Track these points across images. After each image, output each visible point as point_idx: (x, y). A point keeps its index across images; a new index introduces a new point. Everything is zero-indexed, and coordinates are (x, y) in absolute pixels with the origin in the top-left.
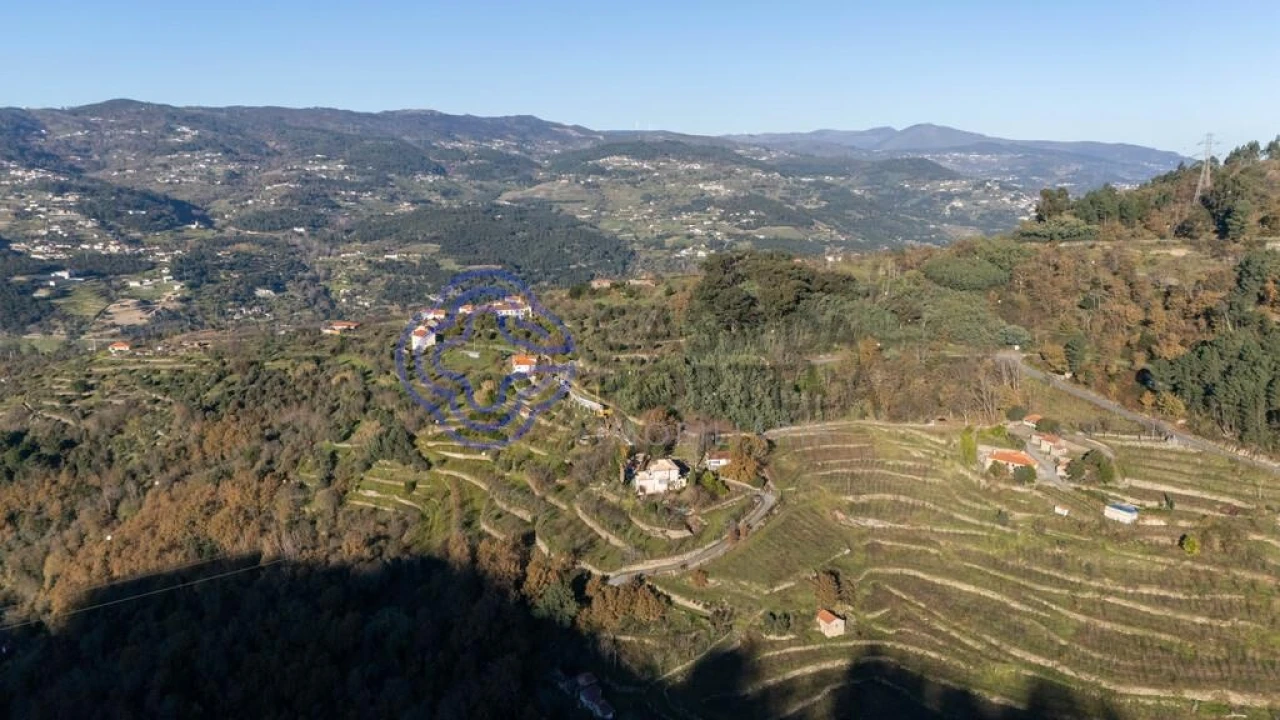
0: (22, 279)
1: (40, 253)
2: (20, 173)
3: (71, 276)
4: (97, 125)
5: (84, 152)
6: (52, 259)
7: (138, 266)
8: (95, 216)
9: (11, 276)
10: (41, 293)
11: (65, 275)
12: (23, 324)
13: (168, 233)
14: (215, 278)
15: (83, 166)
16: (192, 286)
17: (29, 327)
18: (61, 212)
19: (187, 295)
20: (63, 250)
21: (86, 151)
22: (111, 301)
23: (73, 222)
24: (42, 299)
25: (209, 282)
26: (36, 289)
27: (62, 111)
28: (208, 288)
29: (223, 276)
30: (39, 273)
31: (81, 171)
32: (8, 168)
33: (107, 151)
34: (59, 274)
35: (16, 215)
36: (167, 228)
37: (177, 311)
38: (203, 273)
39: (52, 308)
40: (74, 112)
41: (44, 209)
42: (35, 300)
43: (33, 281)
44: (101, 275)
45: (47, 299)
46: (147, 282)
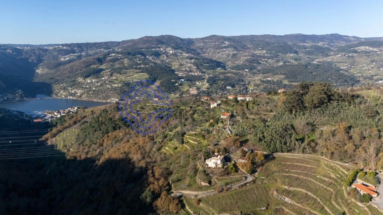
0: (174, 80)
1: (180, 74)
2: (185, 55)
3: (184, 80)
4: (206, 42)
5: (202, 49)
6: (182, 76)
7: (200, 79)
8: (197, 66)
9: (171, 80)
10: (177, 84)
11: (183, 80)
12: (171, 92)
13: (212, 70)
14: (217, 83)
15: (201, 53)
16: (210, 85)
17: (172, 93)
18: (189, 64)
19: (209, 87)
20: (185, 74)
21: (203, 49)
22: (190, 87)
23: (191, 67)
24: (176, 86)
25: (215, 84)
26: (176, 83)
27: (200, 39)
28: (215, 85)
29: (219, 82)
30: (177, 79)
31: (200, 54)
32: (183, 53)
33: (207, 49)
34: (182, 80)
35: (180, 65)
36: (212, 69)
37: (205, 91)
38: (215, 81)
39: (178, 88)
40: (202, 39)
41: (186, 64)
42: (175, 86)
43: (176, 81)
44: (191, 81)
45: (178, 86)
46: (201, 83)
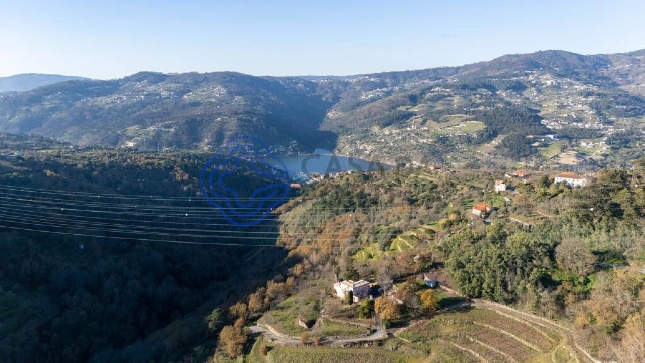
0: (531, 136)
1: (552, 124)
2: (577, 87)
3: (554, 137)
4: (640, 60)
5: (624, 76)
6: (555, 129)
7: (593, 134)
8: (596, 109)
9: (527, 134)
10: (536, 144)
11: (551, 136)
12: (520, 157)
13: (630, 119)
14: (632, 145)
15: (620, 83)
16: (613, 148)
17: (521, 159)
18: (580, 106)
19: (608, 153)
20: (563, 124)
21: (627, 74)
22: (563, 151)
23: (583, 111)
24: (534, 147)
25: (626, 147)
26: (534, 142)
27: (625, 55)
28: (623, 151)
29: (637, 145)
30: (540, 134)
31: (618, 85)
32: (575, 84)
33: (638, 74)
34: (549, 136)
35: (559, 107)
36: (632, 116)
37: (597, 161)
38: (626, 142)
39: (536, 151)
40: (630, 55)
41: (572, 104)
42: (531, 147)
43: (536, 138)
44: (570, 138)
45: (537, 147)
46: (591, 144)
